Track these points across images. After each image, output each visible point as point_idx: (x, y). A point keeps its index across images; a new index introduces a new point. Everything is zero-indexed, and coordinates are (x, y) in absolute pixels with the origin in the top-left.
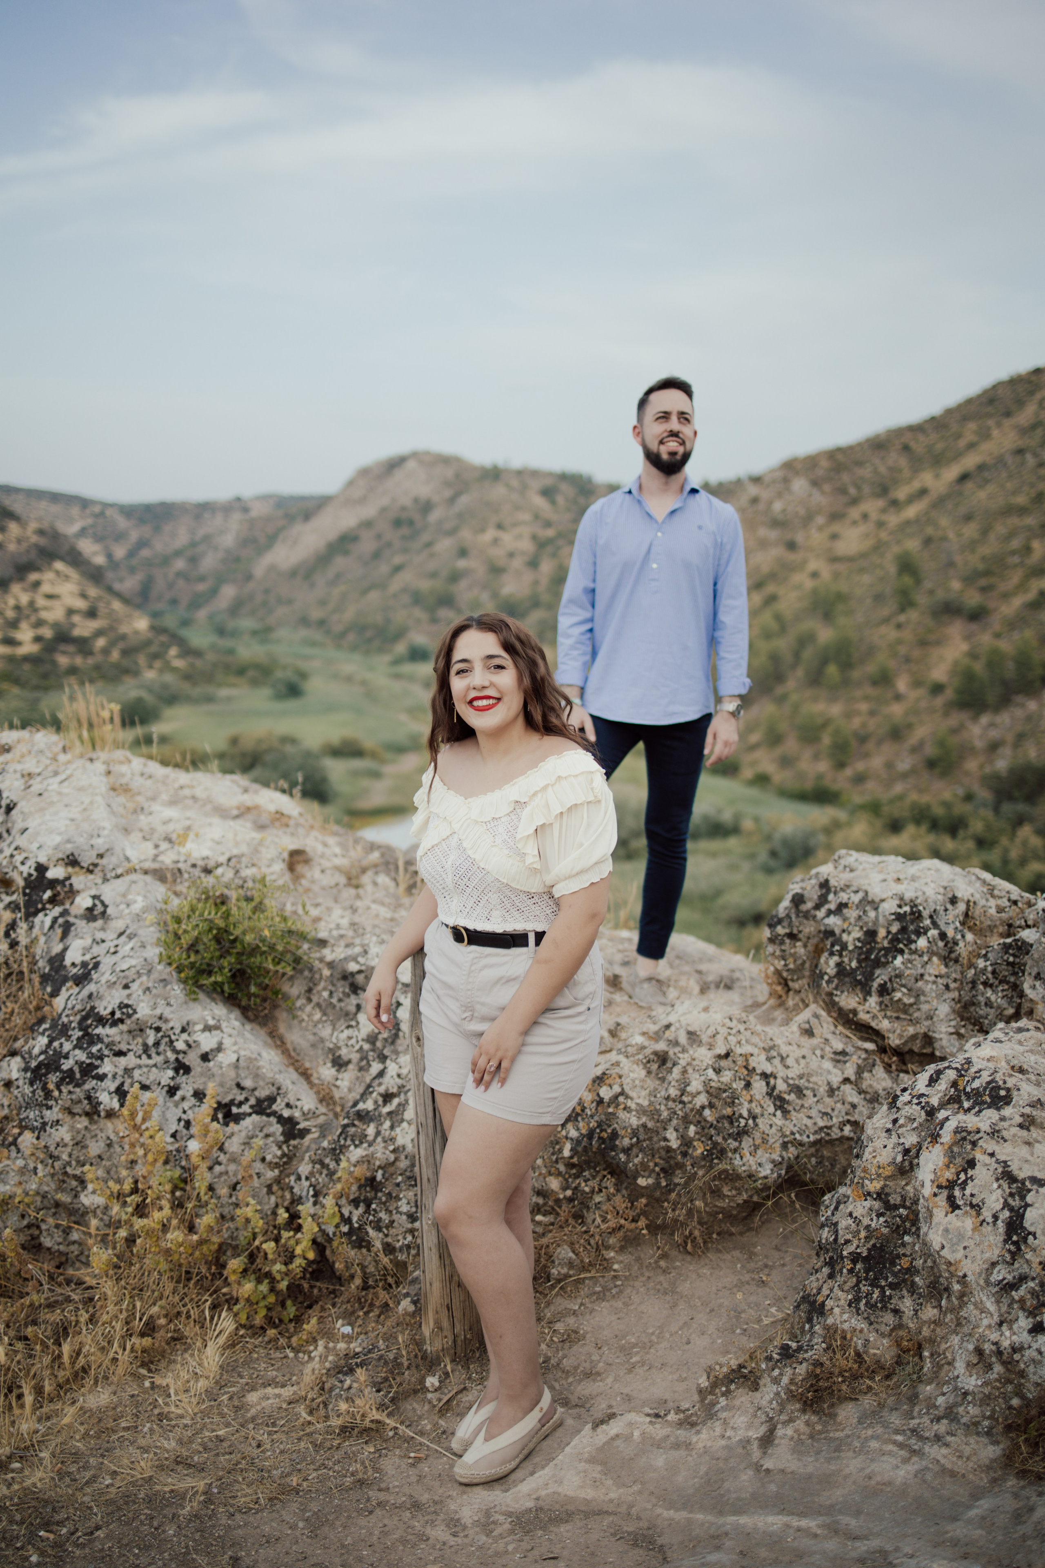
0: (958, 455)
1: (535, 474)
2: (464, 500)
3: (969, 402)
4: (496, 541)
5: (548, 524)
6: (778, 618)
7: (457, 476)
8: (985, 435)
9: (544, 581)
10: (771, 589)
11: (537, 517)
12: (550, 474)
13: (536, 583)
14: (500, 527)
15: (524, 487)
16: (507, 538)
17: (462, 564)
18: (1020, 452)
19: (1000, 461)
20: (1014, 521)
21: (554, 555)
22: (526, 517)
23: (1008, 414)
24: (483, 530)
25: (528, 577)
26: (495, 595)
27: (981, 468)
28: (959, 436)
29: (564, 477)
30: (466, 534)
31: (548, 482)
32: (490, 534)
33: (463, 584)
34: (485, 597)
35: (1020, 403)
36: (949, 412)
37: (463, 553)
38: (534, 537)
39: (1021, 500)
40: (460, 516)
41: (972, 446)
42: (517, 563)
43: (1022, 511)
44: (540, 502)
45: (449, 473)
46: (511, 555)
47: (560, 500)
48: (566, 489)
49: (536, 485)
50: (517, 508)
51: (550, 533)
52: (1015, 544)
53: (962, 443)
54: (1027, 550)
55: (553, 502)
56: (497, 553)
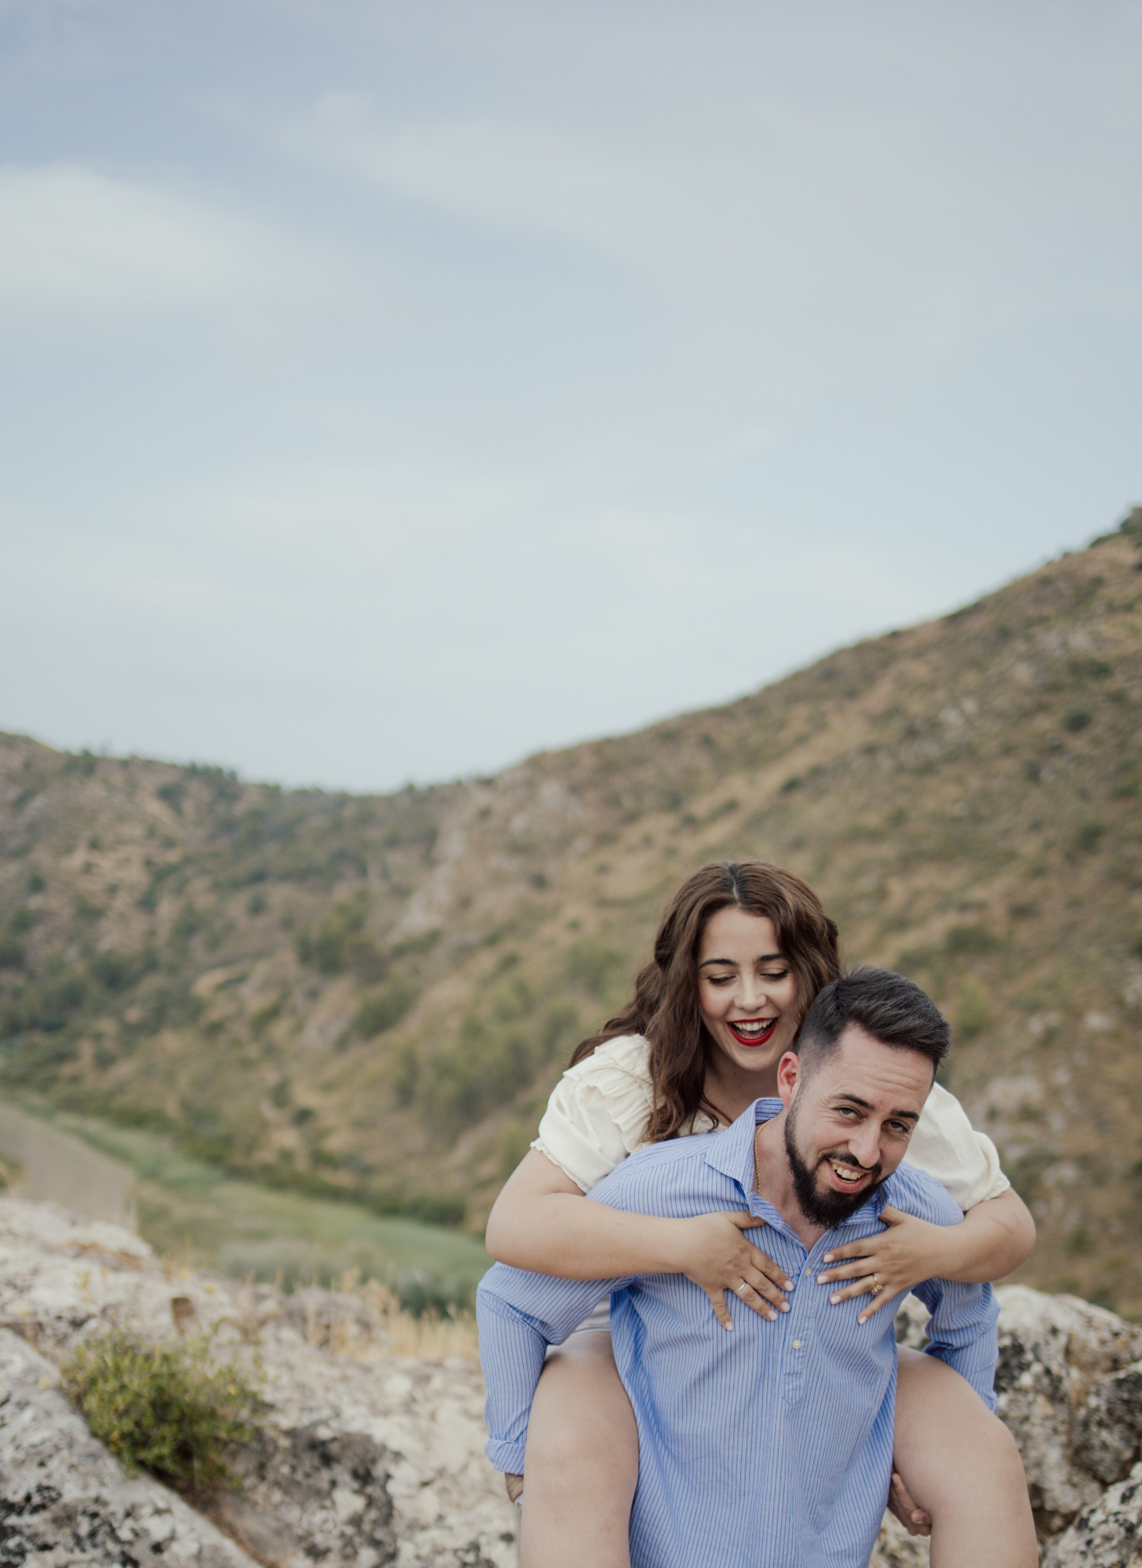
0: (782, 753)
1: (149, 765)
2: (38, 803)
3: (797, 676)
4: (88, 868)
5: (169, 843)
6: (522, 989)
7: (27, 766)
8: (820, 724)
9: (164, 932)
10: (509, 946)
11: (152, 832)
12: (173, 767)
13: (151, 933)
14: (95, 845)
15: (132, 787)
16: (106, 864)
17: (35, 902)
18: (870, 750)
19: (842, 765)
20: (863, 851)
21: (179, 891)
22: (135, 831)
23: (852, 694)
24: (69, 850)
25: (139, 924)
26: (88, 951)
27: (817, 772)
28: (781, 725)
29: (193, 772)
30: (42, 856)
31: (169, 779)
32: (79, 858)
33: (38, 933)
34: (72, 953)
35: (870, 679)
36: (769, 690)
37: (37, 885)
38: (148, 863)
39: (873, 819)
40: (32, 827)
41: (802, 740)
42: (122, 902)
43: (874, 836)
44: (155, 808)
45: (16, 761)
46: (113, 890)
47: (188, 807)
48: (197, 792)
49: (150, 783)
50: (121, 818)
51: (173, 857)
52: (866, 883)
53: (787, 736)
54: (881, 894)
55: (178, 810)
56: (91, 886)
